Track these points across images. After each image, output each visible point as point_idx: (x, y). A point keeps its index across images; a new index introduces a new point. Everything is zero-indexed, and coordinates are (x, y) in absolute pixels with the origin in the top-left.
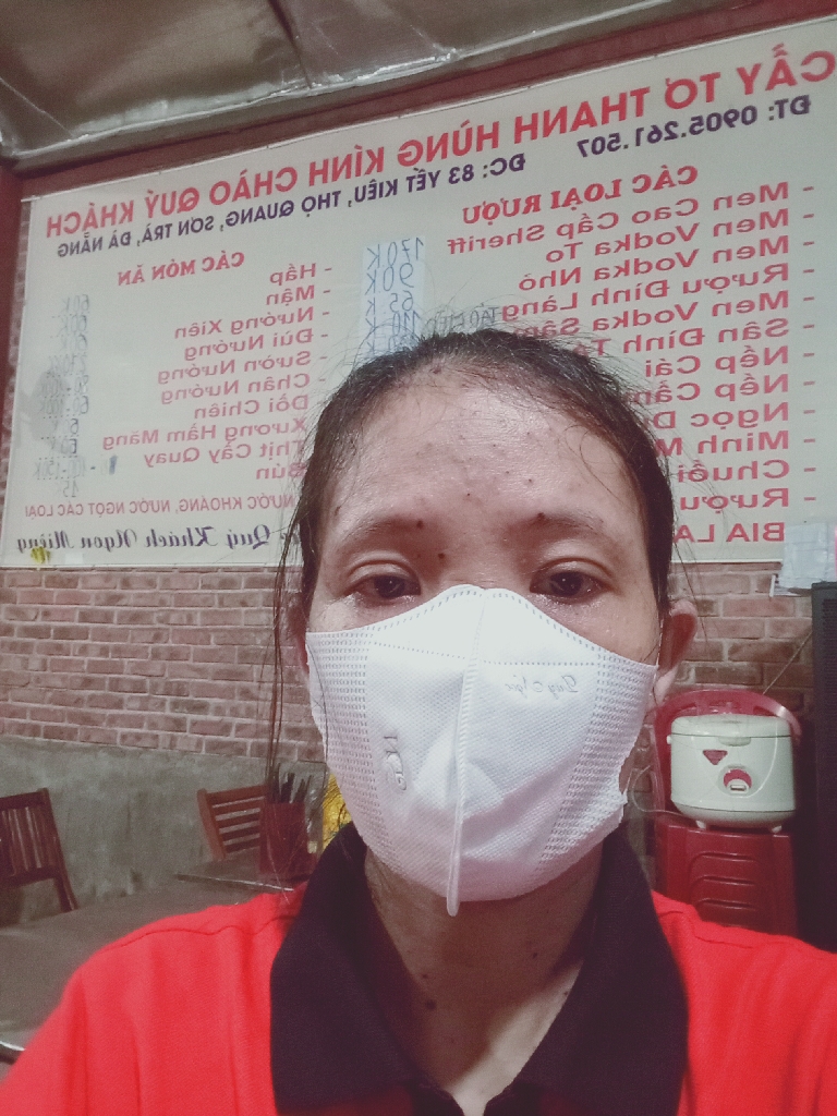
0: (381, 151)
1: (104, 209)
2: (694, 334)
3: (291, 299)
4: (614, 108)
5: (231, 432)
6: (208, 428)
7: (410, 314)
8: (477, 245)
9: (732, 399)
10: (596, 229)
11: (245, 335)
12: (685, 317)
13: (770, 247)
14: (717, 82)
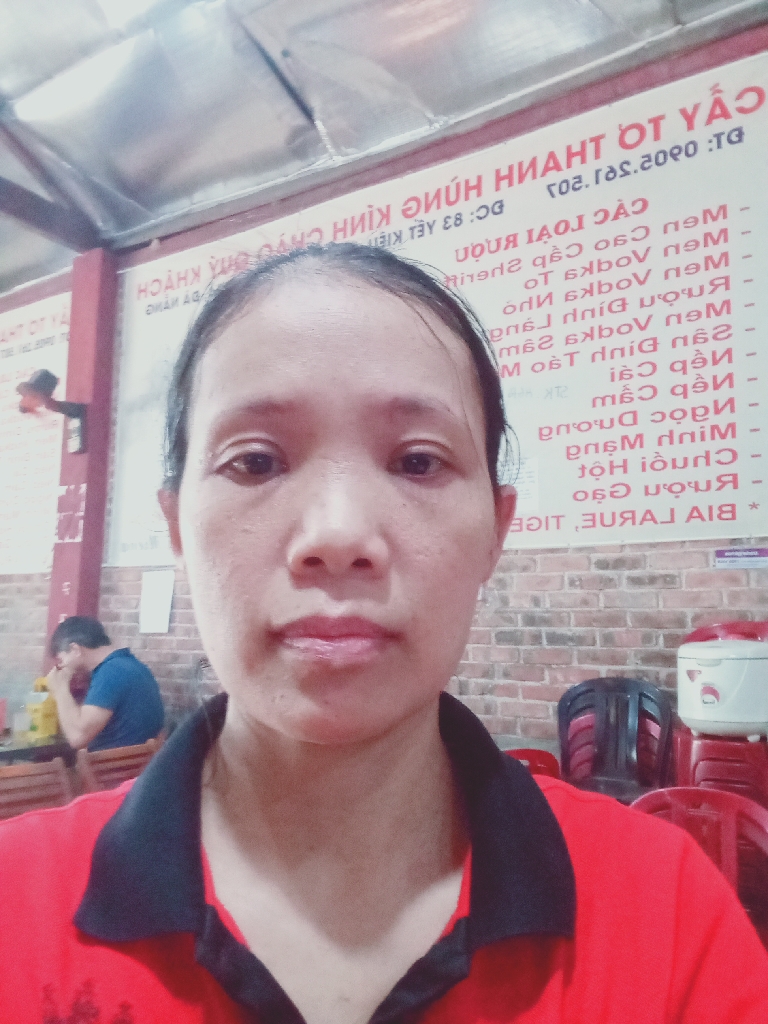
0: (388, 207)
1: (179, 274)
2: (651, 342)
4: (577, 154)
8: (467, 280)
9: (685, 396)
10: (565, 258)
12: (642, 328)
13: (713, 262)
14: (663, 123)
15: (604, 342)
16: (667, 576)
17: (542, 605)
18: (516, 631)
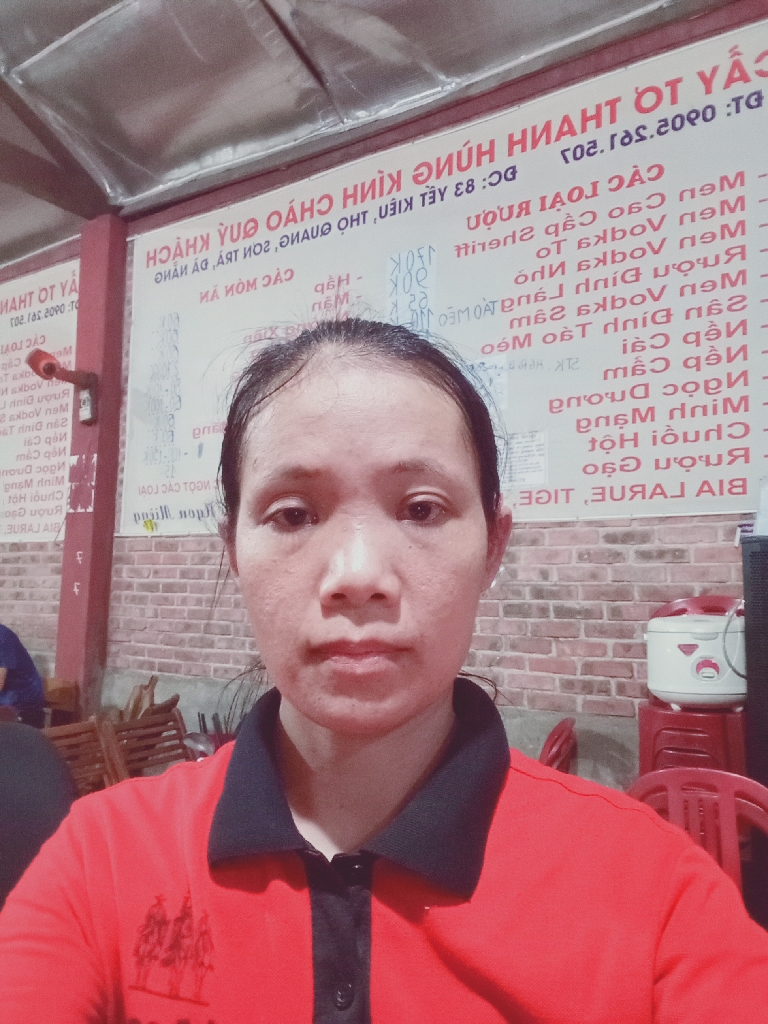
0: (399, 173)
1: (188, 241)
2: (665, 313)
3: (331, 305)
4: (592, 118)
7: (425, 311)
8: (479, 248)
9: (698, 369)
10: (578, 226)
12: (656, 299)
13: (729, 231)
14: (680, 85)
15: (616, 313)
16: (678, 550)
17: (550, 579)
18: (523, 604)
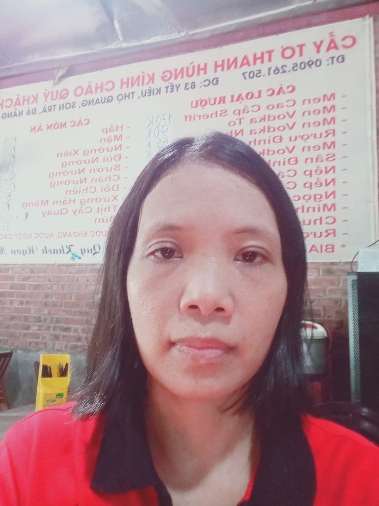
0: (153, 74)
1: (24, 97)
2: (294, 159)
3: (112, 141)
4: (259, 58)
5: (83, 201)
6: (72, 199)
8: (197, 118)
9: (311, 189)
10: (250, 112)
11: (90, 157)
12: (290, 152)
13: (327, 122)
14: (304, 48)
